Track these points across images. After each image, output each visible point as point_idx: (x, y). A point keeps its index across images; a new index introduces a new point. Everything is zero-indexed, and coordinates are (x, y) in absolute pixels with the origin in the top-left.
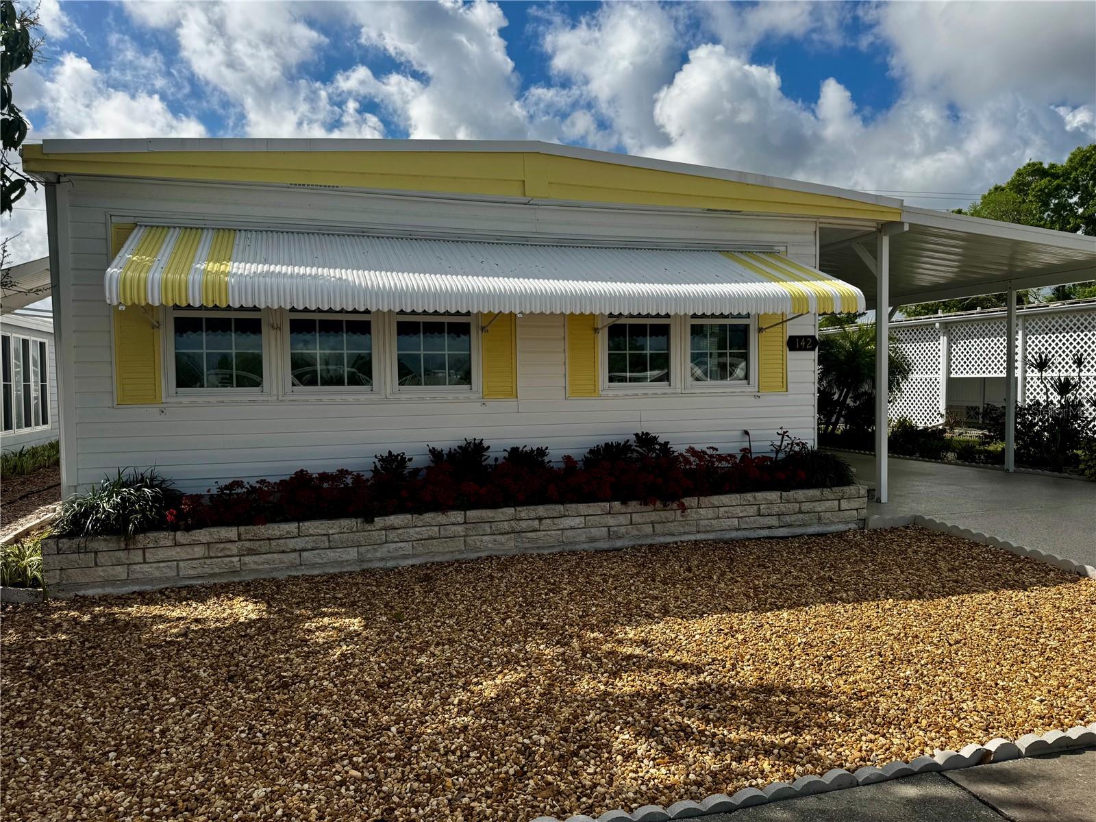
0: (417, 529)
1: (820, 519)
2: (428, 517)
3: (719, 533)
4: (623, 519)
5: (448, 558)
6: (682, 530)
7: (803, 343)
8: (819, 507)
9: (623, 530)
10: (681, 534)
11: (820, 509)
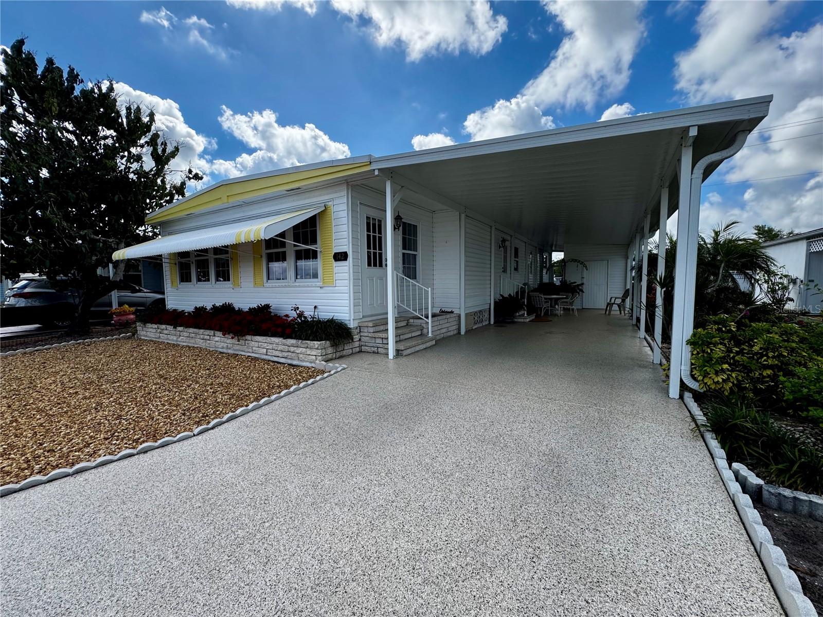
1: (298, 357)
3: (260, 355)
5: (192, 345)
6: (247, 350)
7: (340, 257)
8: (299, 350)
11: (298, 352)
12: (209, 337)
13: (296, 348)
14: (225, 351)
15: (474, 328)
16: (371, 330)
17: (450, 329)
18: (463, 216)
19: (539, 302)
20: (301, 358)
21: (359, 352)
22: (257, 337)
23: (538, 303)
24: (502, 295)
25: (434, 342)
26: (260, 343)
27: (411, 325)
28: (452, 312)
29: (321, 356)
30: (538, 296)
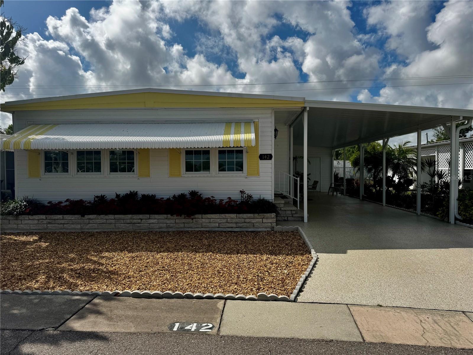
0: (99, 220)
1: (254, 226)
2: (102, 216)
3: (210, 229)
4: (173, 221)
5: (109, 230)
6: (196, 226)
7: (266, 157)
8: (253, 221)
9: (172, 225)
10: (195, 228)
11: (253, 222)
14: (164, 230)
22: (208, 215)
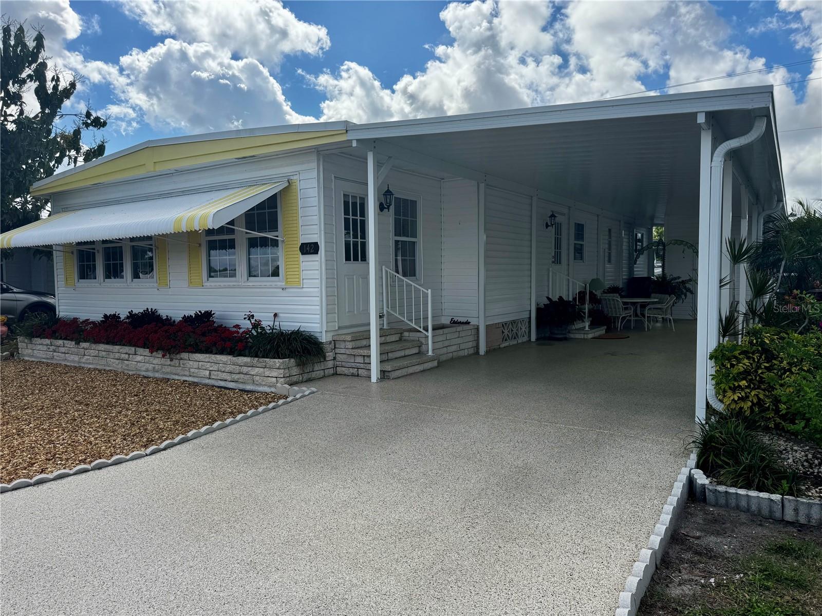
1: (253, 380)
2: (94, 345)
5: (102, 367)
6: (183, 373)
7: (309, 249)
8: (252, 371)
12: (127, 356)
13: (250, 369)
14: (150, 374)
15: (501, 346)
16: (350, 345)
17: (462, 347)
18: (482, 186)
19: (615, 308)
20: (257, 381)
21: (333, 375)
22: (196, 354)
23: (614, 310)
24: (548, 298)
25: (435, 363)
26: (201, 363)
27: (405, 340)
28: (468, 323)
29: (284, 377)
30: (614, 300)
